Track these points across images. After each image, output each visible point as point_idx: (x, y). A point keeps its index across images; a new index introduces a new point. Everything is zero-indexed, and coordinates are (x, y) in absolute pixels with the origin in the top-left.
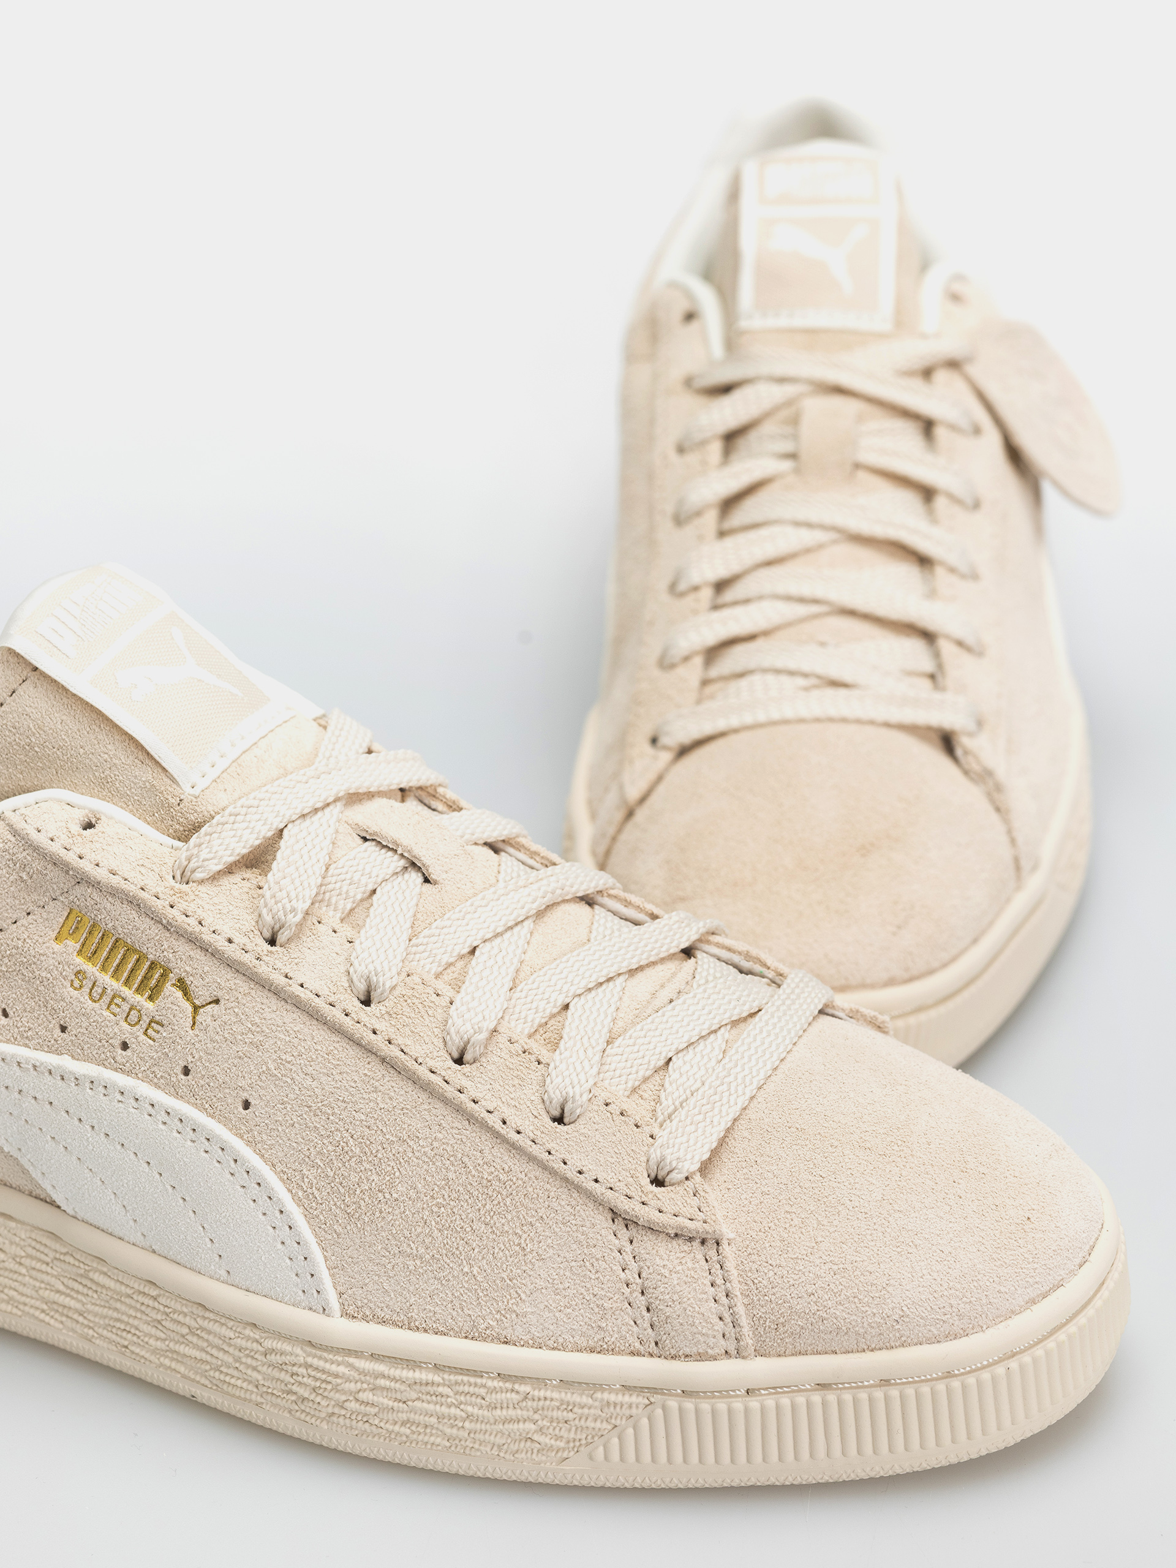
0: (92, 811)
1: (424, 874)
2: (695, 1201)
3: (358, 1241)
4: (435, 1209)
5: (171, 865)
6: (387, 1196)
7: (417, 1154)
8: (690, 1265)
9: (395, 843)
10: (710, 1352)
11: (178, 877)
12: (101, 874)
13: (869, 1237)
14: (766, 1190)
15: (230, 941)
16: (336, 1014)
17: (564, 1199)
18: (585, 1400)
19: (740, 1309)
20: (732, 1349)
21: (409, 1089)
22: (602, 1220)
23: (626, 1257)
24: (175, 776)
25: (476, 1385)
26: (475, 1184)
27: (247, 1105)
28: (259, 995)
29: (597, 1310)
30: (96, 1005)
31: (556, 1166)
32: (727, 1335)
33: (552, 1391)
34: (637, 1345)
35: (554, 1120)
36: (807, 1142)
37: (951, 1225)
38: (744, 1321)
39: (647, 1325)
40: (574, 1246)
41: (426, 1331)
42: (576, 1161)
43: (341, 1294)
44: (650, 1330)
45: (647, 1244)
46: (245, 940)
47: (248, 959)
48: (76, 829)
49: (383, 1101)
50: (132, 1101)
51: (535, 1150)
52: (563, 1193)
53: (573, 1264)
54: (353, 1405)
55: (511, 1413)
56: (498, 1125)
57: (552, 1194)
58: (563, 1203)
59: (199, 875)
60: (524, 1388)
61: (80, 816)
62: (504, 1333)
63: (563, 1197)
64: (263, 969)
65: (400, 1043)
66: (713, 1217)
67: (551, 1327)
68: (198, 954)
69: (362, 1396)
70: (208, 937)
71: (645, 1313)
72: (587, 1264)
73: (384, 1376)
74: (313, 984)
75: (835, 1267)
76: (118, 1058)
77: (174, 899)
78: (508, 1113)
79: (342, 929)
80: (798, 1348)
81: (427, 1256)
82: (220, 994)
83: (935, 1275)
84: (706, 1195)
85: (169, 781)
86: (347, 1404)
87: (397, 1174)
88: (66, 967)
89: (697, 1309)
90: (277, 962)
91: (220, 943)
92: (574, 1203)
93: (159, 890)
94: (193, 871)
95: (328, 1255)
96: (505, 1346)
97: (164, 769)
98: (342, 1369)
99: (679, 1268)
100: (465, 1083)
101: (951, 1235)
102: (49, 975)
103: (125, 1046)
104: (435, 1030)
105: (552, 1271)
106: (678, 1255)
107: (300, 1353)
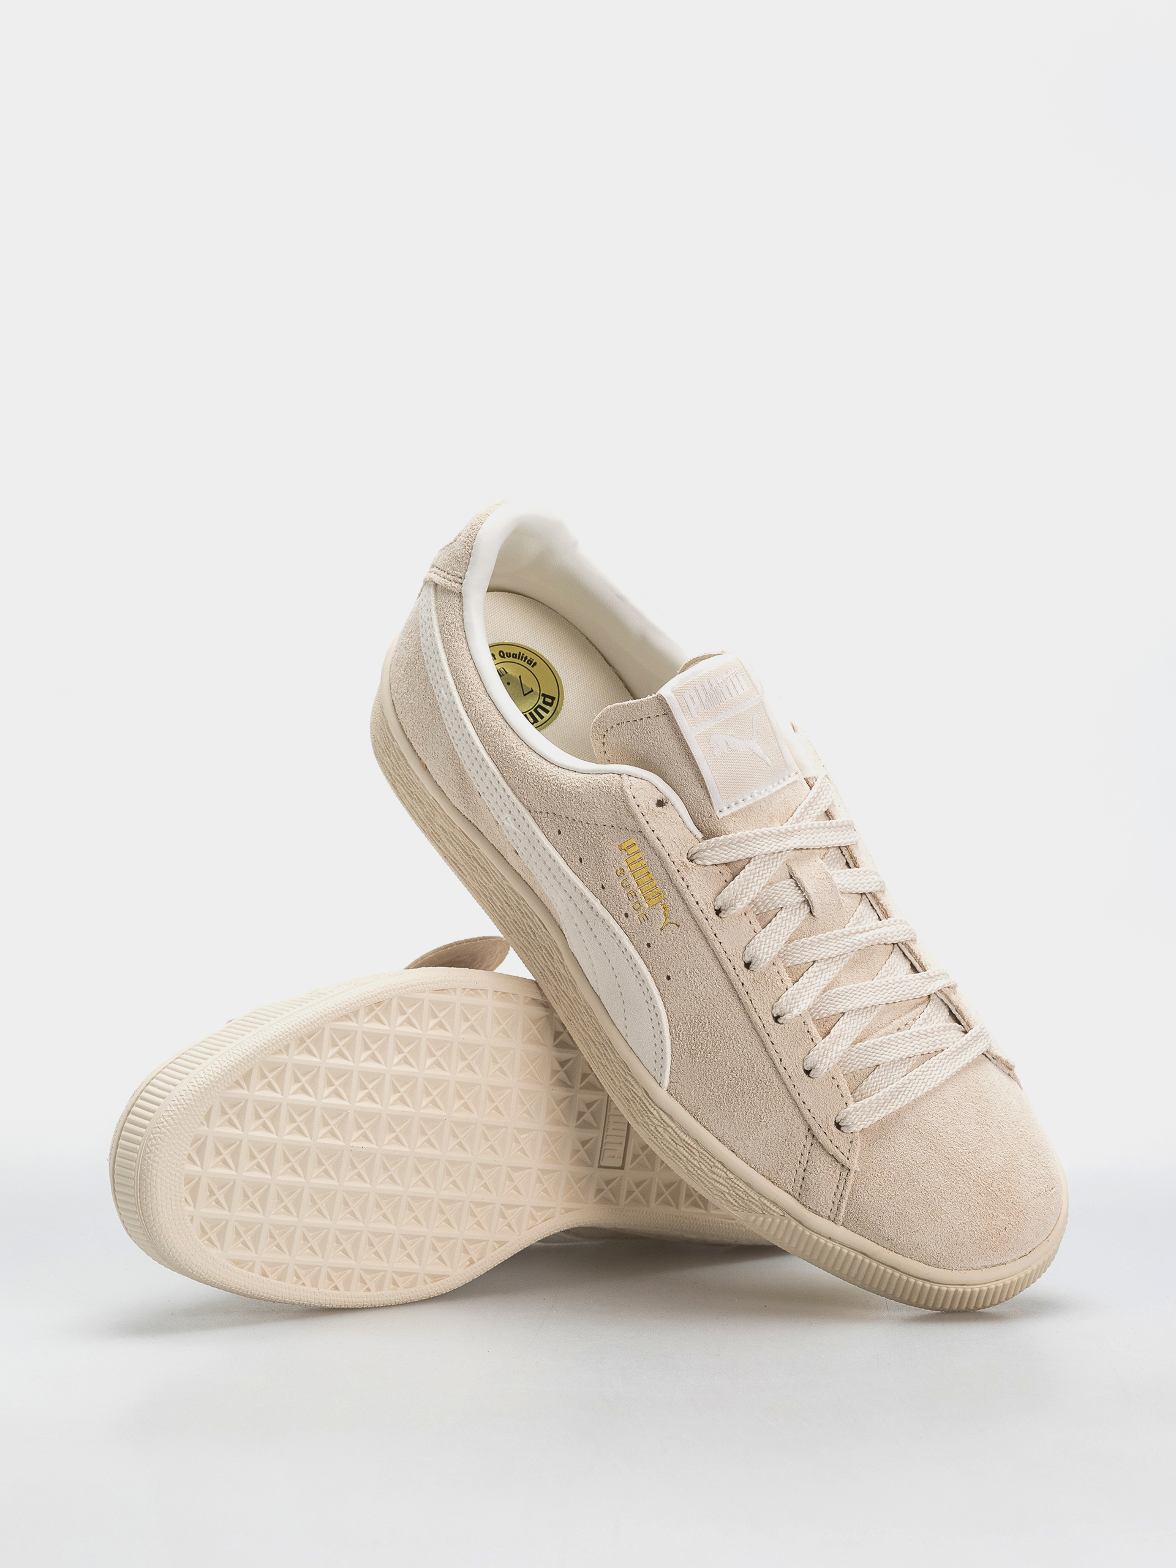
0: (667, 799)
1: (811, 909)
2: (848, 1146)
3: (689, 1066)
4: (730, 1077)
5: (689, 848)
6: (712, 1057)
7: (735, 1049)
8: (831, 1173)
9: (804, 888)
10: (821, 1213)
11: (689, 856)
12: (652, 837)
13: (922, 1204)
14: (886, 1155)
15: (697, 903)
16: (729, 967)
17: (790, 1111)
18: (755, 1197)
19: (844, 1205)
20: (832, 1218)
21: (746, 1019)
22: (803, 1129)
23: (805, 1150)
24: (714, 803)
25: (710, 1160)
26: (754, 1078)
27: (668, 978)
28: (698, 935)
29: (780, 1165)
30: (622, 889)
31: (794, 1094)
32: (833, 1211)
33: (743, 1184)
34: (791, 1190)
35: (805, 1071)
36: (920, 1141)
37: (965, 1216)
38: (843, 1211)
39: (799, 1185)
40: (785, 1131)
41: (700, 1123)
42: (804, 1097)
43: (671, 1082)
44: (799, 1188)
45: (816, 1151)
46: (705, 907)
47: (701, 916)
48: (653, 805)
49: (732, 1016)
50: (618, 942)
51: (788, 1081)
52: (792, 1107)
53: (780, 1138)
54: (653, 1129)
55: (721, 1180)
56: (777, 1061)
57: (786, 1104)
58: (789, 1110)
59: (699, 862)
60: (731, 1175)
61: (659, 797)
62: (734, 1147)
63: (791, 1108)
64: (706, 925)
65: (752, 997)
66: (853, 1159)
67: (756, 1159)
68: (679, 900)
69: (658, 1128)
70: (687, 896)
71: (801, 1180)
72: (787, 1143)
73: (672, 1128)
74: (727, 947)
75: (897, 1211)
76: (621, 919)
77: (681, 869)
78: (784, 1056)
79: (754, 923)
80: (863, 1233)
81: (717, 1094)
82: (681, 924)
83: (943, 1237)
84: (856, 1146)
85: (710, 804)
86: (650, 1126)
87: (721, 1051)
88: (617, 864)
89: (824, 1194)
90: (714, 925)
91: (692, 901)
92: (794, 1113)
93: (676, 860)
94: (697, 858)
95: (674, 1063)
96: (732, 1152)
97: (709, 797)
98: (655, 1112)
99: (825, 1171)
100: (773, 1033)
101: (962, 1221)
102: (608, 861)
103: (627, 915)
104: (771, 999)
105: (769, 1136)
106: (829, 1165)
107: (640, 1093)
